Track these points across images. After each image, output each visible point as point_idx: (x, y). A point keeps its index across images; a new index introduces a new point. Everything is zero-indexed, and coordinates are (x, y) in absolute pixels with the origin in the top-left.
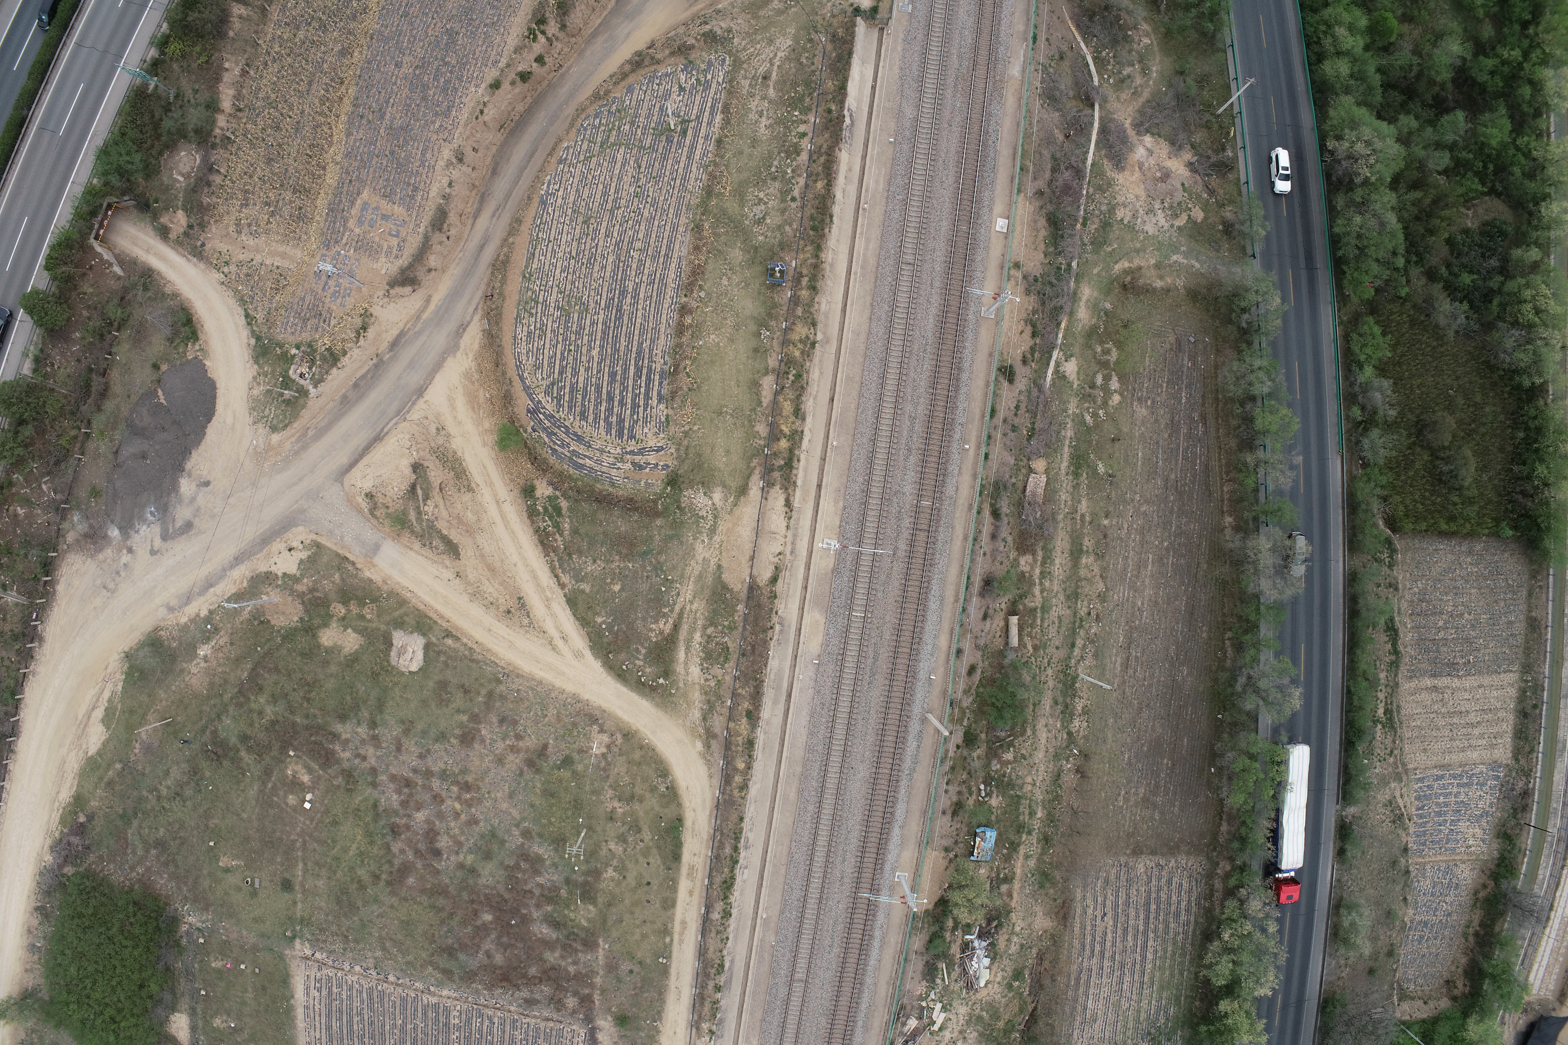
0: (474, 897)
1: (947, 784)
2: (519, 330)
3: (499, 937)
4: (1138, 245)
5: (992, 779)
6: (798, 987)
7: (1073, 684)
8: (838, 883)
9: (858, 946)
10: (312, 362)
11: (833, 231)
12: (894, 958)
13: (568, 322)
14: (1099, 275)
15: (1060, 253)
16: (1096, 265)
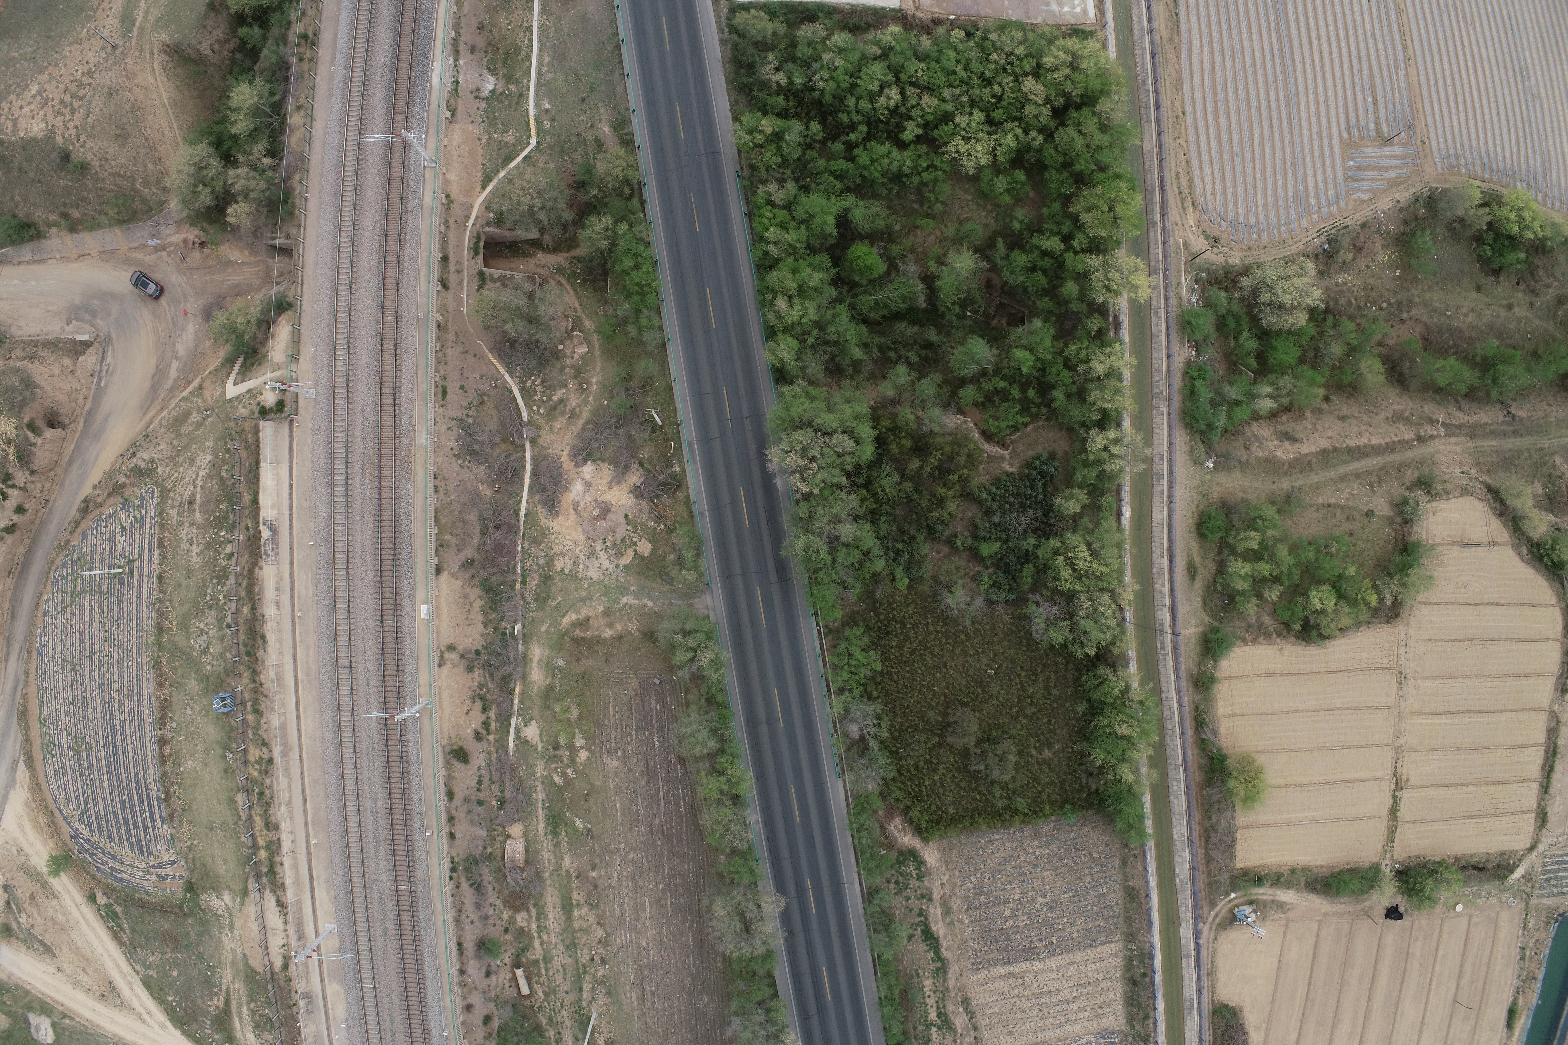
2: (48, 769)
4: (584, 594)
11: (269, 649)
13: (80, 760)
14: (547, 632)
15: (502, 619)
16: (542, 622)
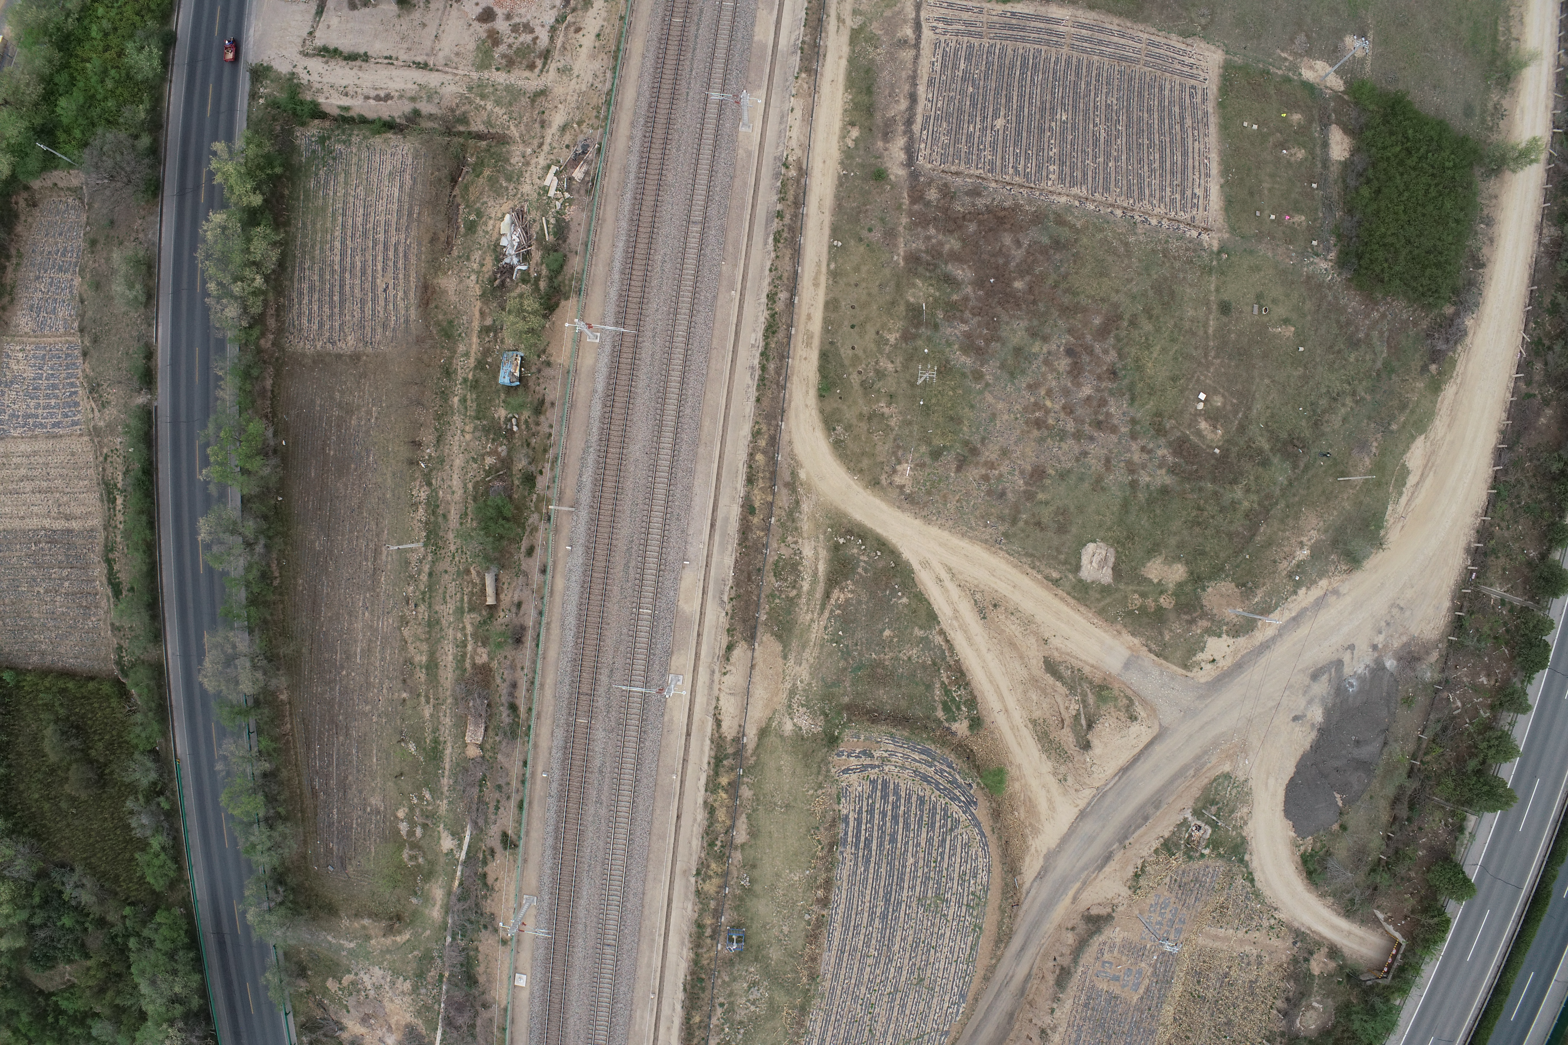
0: (1032, 307)
1: (550, 435)
2: (985, 879)
3: (1007, 263)
4: (388, 956)
5: (505, 437)
6: (697, 216)
7: (428, 537)
8: (658, 330)
9: (636, 262)
10: (1188, 841)
11: (683, 976)
12: (599, 248)
13: (938, 888)
14: (425, 929)
15: (463, 950)
16: (428, 938)
